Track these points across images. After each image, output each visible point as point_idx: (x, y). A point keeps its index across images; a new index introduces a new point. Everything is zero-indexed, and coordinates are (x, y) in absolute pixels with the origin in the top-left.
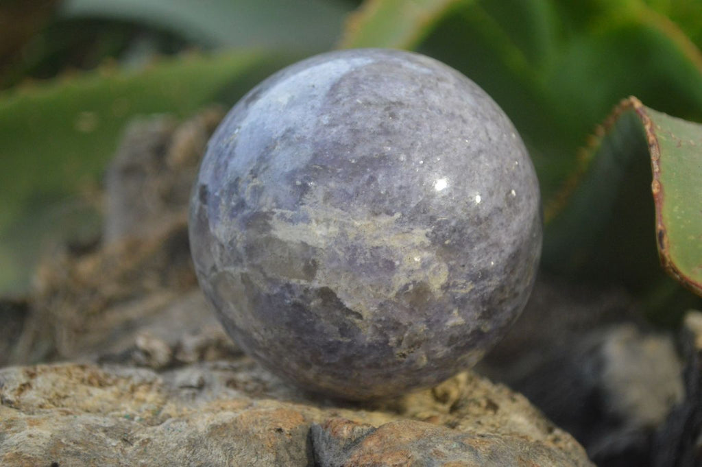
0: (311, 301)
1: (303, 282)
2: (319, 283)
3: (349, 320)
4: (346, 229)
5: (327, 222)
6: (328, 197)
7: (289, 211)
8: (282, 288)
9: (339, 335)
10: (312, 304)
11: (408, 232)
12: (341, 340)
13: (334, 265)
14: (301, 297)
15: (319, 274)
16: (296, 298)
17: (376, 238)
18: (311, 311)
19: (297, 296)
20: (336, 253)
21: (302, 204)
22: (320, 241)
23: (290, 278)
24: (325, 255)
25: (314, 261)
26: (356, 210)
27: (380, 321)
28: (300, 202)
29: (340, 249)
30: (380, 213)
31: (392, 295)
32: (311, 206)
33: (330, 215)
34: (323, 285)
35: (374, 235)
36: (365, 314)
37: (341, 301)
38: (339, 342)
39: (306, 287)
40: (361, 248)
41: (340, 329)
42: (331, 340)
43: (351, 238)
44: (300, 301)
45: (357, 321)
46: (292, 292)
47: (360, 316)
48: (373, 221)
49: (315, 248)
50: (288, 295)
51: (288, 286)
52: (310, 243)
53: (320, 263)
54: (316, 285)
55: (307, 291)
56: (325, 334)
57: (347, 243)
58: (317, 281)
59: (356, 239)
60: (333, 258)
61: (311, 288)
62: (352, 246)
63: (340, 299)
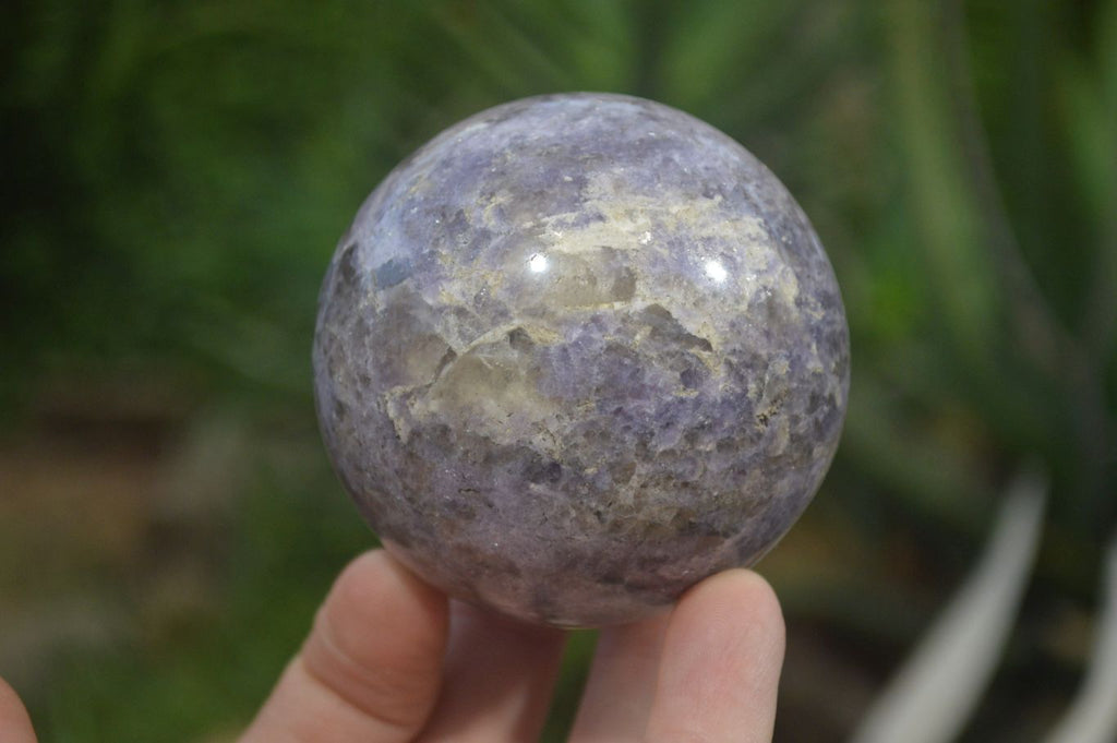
0: (635, 334)
1: (618, 305)
2: (643, 300)
3: (693, 356)
4: (661, 218)
5: (630, 214)
6: (618, 185)
7: (569, 214)
8: (585, 327)
9: (682, 386)
10: (638, 337)
11: (737, 220)
12: (683, 395)
13: (658, 269)
14: (619, 331)
15: (640, 287)
16: (611, 337)
17: (703, 226)
18: (637, 350)
19: (612, 331)
20: (658, 252)
21: (586, 200)
22: (630, 240)
23: (597, 304)
24: (643, 258)
25: (627, 269)
26: (663, 194)
27: (734, 352)
28: (582, 199)
29: (661, 246)
30: (697, 196)
31: (744, 307)
32: (599, 199)
33: (631, 205)
34: (649, 302)
35: (700, 222)
36: (715, 341)
37: (680, 323)
38: (682, 401)
39: (625, 311)
40: (689, 240)
41: (683, 375)
42: (670, 399)
43: (671, 228)
44: (618, 338)
45: (705, 354)
46: (602, 328)
47: (706, 345)
48: (691, 205)
49: (625, 250)
50: (596, 335)
51: (595, 320)
52: (615, 246)
53: (639, 271)
54: (638, 305)
55: (626, 319)
56: (661, 390)
57: (669, 236)
58: (640, 299)
59: (678, 228)
60: (656, 260)
61: (631, 312)
62: (676, 239)
63: (677, 320)
